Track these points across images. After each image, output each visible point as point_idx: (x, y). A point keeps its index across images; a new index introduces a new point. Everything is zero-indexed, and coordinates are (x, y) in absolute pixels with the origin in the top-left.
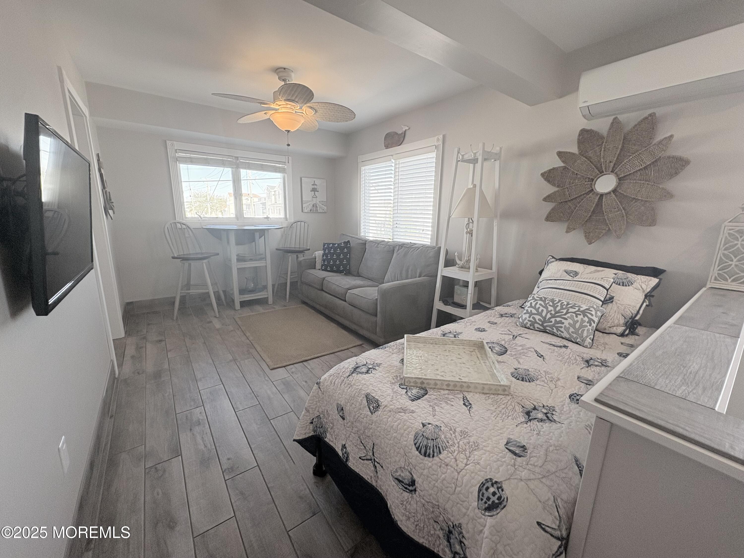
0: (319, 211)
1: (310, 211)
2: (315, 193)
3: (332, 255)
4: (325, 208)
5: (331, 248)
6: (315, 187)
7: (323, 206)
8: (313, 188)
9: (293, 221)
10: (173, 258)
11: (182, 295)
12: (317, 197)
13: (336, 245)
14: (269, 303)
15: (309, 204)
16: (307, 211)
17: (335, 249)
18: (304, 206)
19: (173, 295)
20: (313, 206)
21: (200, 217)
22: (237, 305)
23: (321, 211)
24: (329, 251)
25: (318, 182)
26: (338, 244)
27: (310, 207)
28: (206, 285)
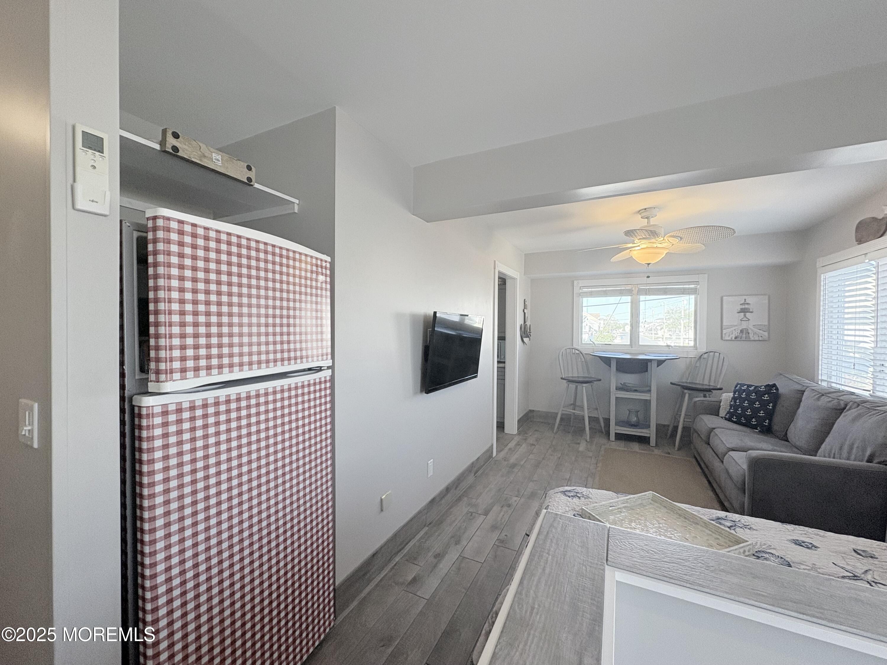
0: (752, 339)
1: (736, 338)
2: (745, 315)
3: (744, 400)
4: (766, 334)
5: (744, 390)
6: (746, 306)
7: (761, 332)
8: (742, 309)
9: (704, 350)
10: (562, 378)
11: (564, 412)
12: (749, 320)
13: (753, 388)
14: (651, 445)
15: (734, 328)
16: (729, 338)
17: (749, 393)
18: (724, 331)
19: (556, 411)
20: (742, 331)
21: (594, 343)
22: (612, 437)
23: (757, 339)
24: (740, 394)
25: (749, 300)
26: (756, 387)
27: (736, 333)
28: (582, 408)
